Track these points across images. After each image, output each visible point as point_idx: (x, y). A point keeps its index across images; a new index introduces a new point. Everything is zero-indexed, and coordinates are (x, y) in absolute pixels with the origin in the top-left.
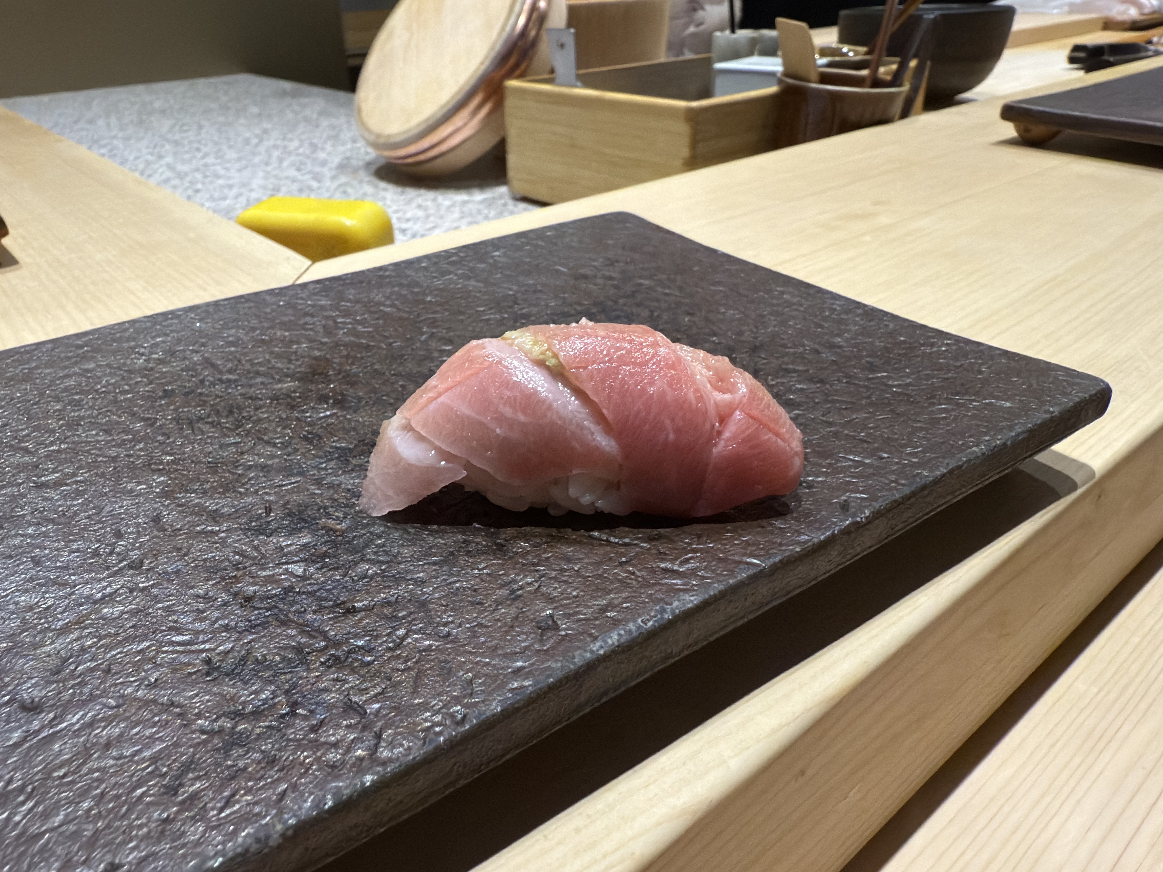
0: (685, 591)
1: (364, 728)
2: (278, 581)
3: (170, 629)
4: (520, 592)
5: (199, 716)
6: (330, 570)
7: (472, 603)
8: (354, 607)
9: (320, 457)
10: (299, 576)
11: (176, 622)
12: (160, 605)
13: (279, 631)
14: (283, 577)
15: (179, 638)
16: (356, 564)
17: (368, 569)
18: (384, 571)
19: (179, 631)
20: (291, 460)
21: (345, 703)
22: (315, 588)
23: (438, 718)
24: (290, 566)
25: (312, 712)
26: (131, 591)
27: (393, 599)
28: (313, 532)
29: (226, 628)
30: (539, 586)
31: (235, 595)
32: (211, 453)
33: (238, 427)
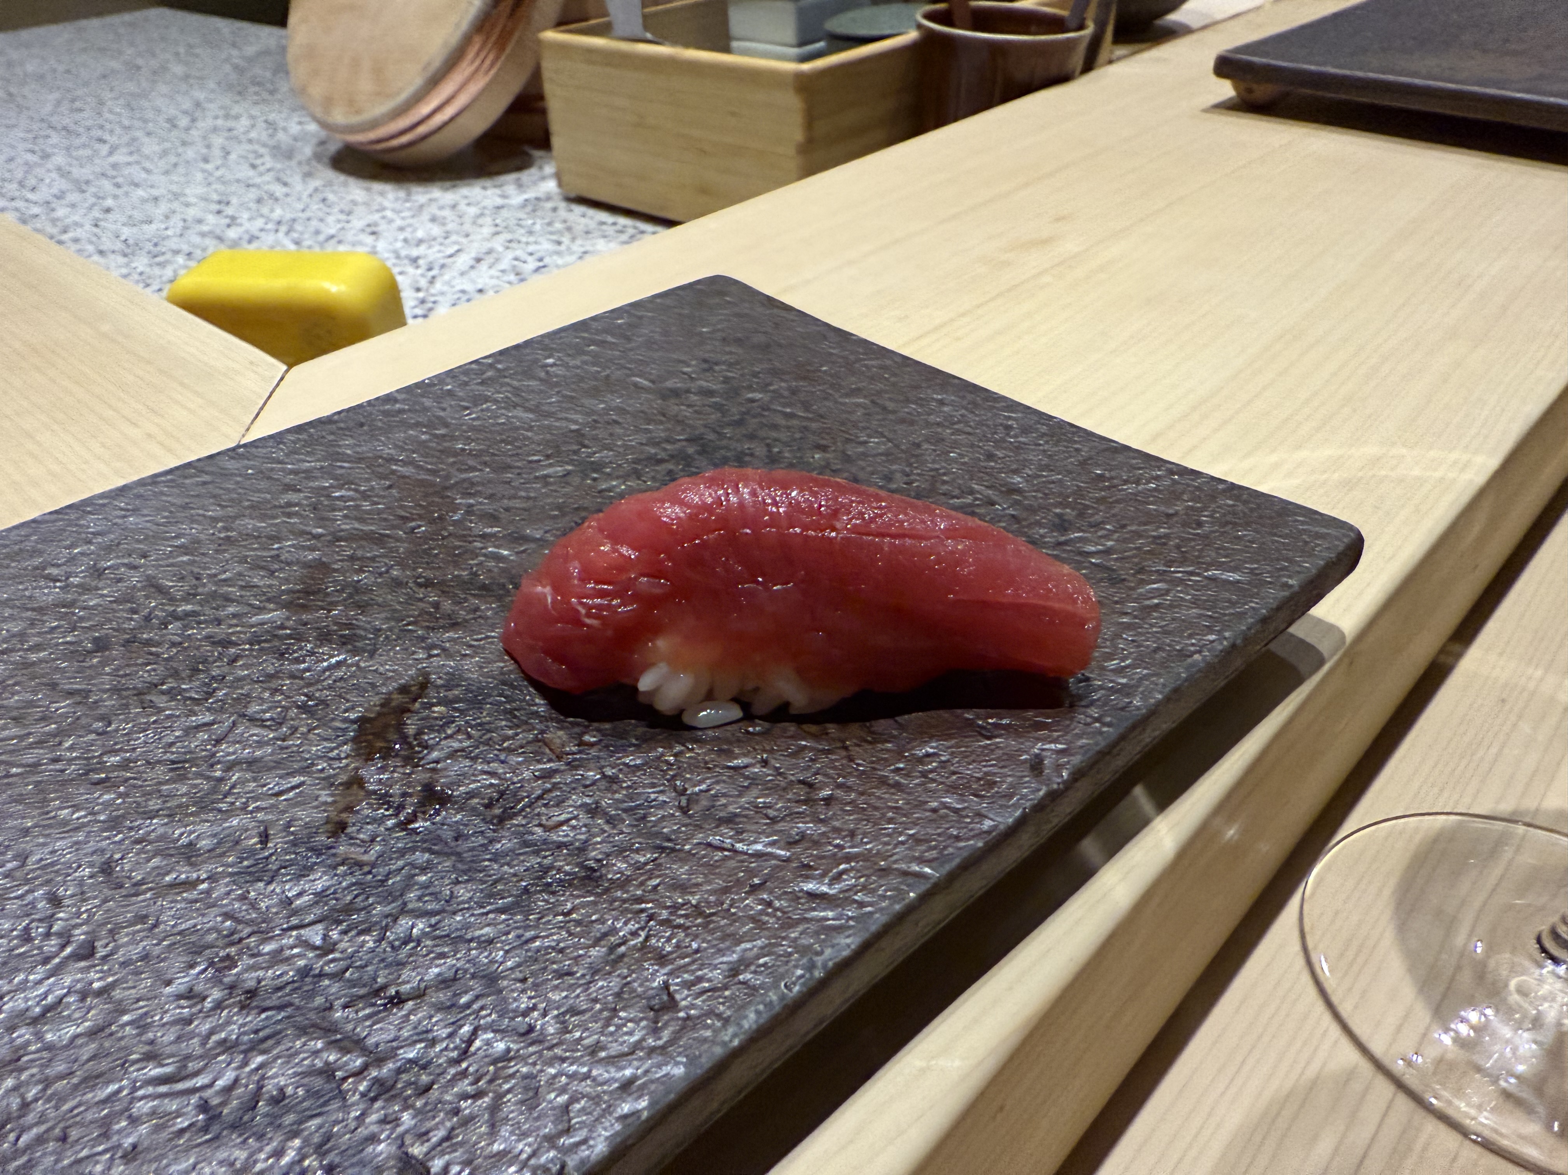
0: (838, 930)
2: (289, 959)
3: (145, 1056)
4: (622, 949)
6: (360, 933)
7: (559, 974)
8: (397, 993)
9: (329, 739)
10: (317, 948)
11: (152, 1042)
12: (126, 1018)
13: (298, 1044)
14: (296, 951)
15: (159, 1072)
16: (396, 918)
17: (412, 927)
18: (434, 928)
19: (157, 1058)
20: (288, 747)
21: (400, 1160)
22: (342, 965)
24: (302, 932)
26: (83, 996)
27: (451, 975)
28: (330, 870)
29: (224, 1047)
30: (647, 938)
31: (232, 987)
32: (172, 744)
33: (208, 696)
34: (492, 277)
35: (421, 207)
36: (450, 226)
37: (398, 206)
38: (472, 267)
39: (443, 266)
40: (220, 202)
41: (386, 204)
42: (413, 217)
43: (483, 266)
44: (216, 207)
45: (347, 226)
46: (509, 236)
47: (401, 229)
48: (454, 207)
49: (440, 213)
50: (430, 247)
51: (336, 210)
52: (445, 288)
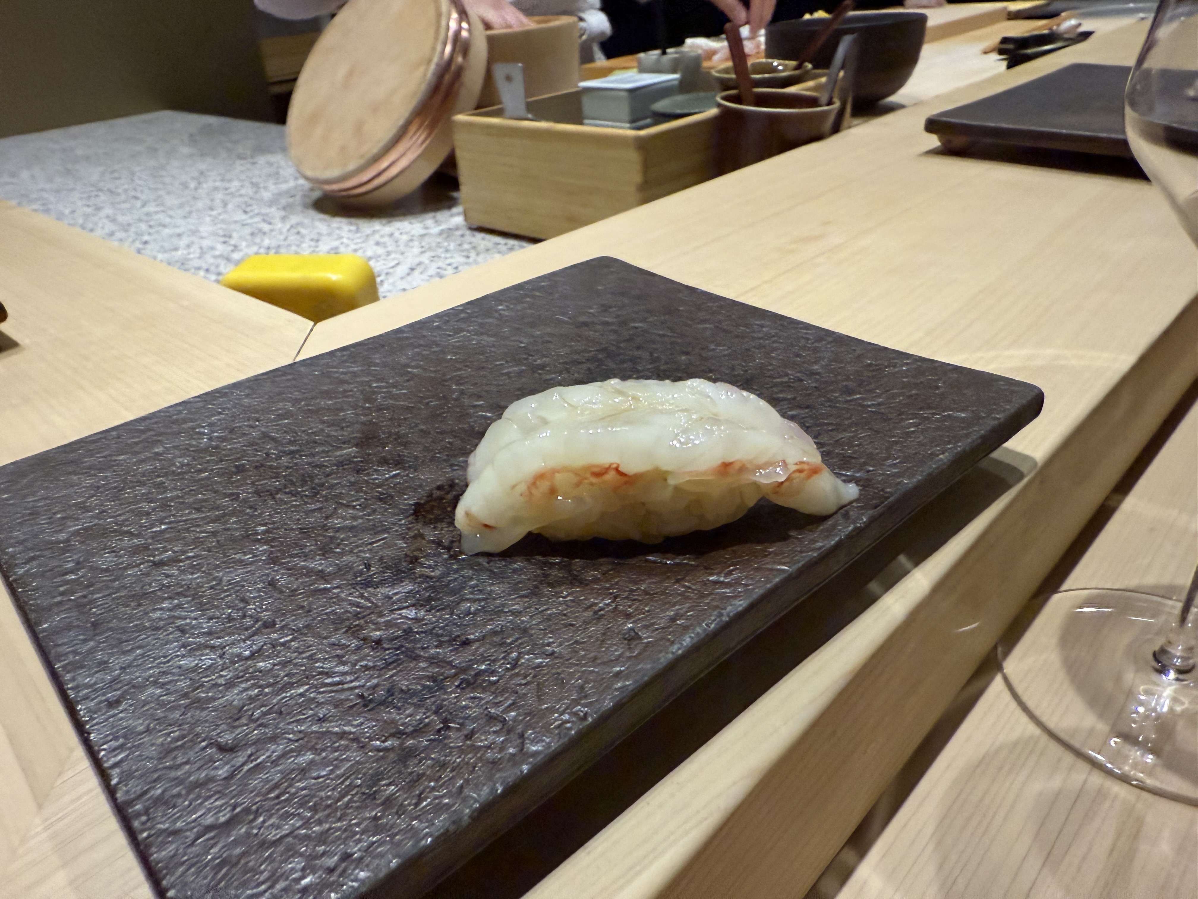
0: (735, 597)
1: (509, 731)
2: (397, 625)
3: (320, 673)
4: (602, 612)
5: (371, 739)
6: (438, 611)
7: (566, 625)
8: (467, 639)
9: (398, 515)
10: (413, 619)
11: (322, 667)
12: (304, 655)
13: (412, 665)
14: (400, 621)
15: (329, 681)
16: (458, 603)
17: (470, 607)
18: (483, 607)
19: (328, 675)
20: (373, 520)
21: (487, 715)
22: (430, 627)
23: (566, 717)
24: (404, 611)
25: (461, 724)
26: (274, 647)
27: (498, 629)
28: (413, 580)
29: (366, 668)
30: (616, 606)
31: (364, 639)
32: (299, 520)
33: (316, 494)
34: (423, 280)
35: (368, 236)
36: (390, 248)
37: (351, 235)
38: (408, 274)
39: (387, 274)
40: (224, 236)
41: (343, 234)
42: (363, 242)
43: (416, 273)
44: (222, 239)
45: (317, 249)
46: (432, 254)
47: (355, 251)
48: (391, 235)
49: (382, 240)
50: (378, 261)
51: (307, 239)
52: (390, 288)
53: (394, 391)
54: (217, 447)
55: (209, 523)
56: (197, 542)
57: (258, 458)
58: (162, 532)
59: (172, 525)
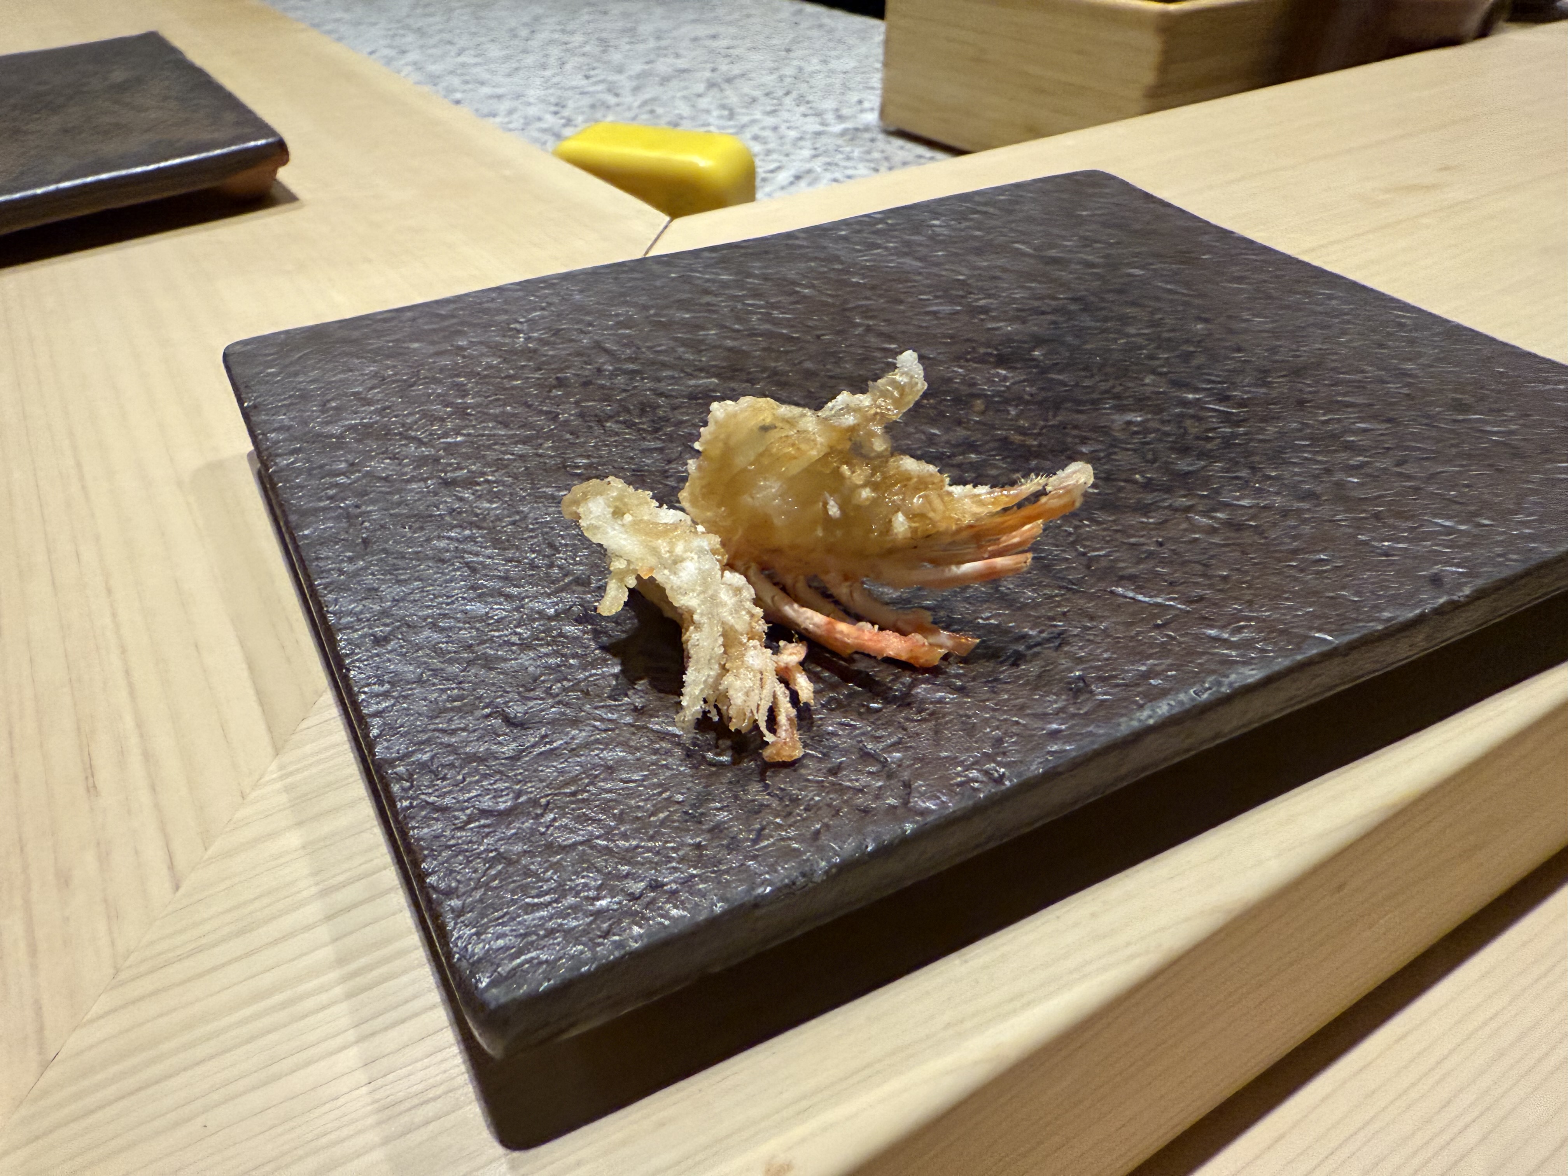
0: (1243, 663)
1: (890, 776)
21: (861, 749)
23: (974, 774)
32: (632, 458)
33: (656, 430)
35: (743, 127)
36: (771, 146)
37: (722, 122)
38: (792, 183)
41: (711, 120)
43: (803, 183)
44: (554, 109)
46: (828, 160)
48: (775, 129)
53: (776, 314)
54: (535, 351)
55: (516, 443)
56: (499, 464)
57: (587, 373)
58: (457, 444)
59: (470, 439)
